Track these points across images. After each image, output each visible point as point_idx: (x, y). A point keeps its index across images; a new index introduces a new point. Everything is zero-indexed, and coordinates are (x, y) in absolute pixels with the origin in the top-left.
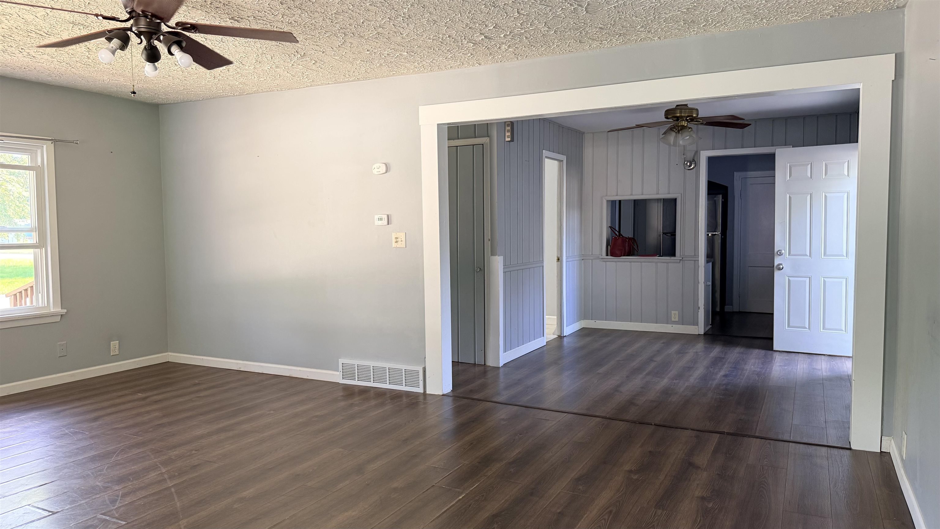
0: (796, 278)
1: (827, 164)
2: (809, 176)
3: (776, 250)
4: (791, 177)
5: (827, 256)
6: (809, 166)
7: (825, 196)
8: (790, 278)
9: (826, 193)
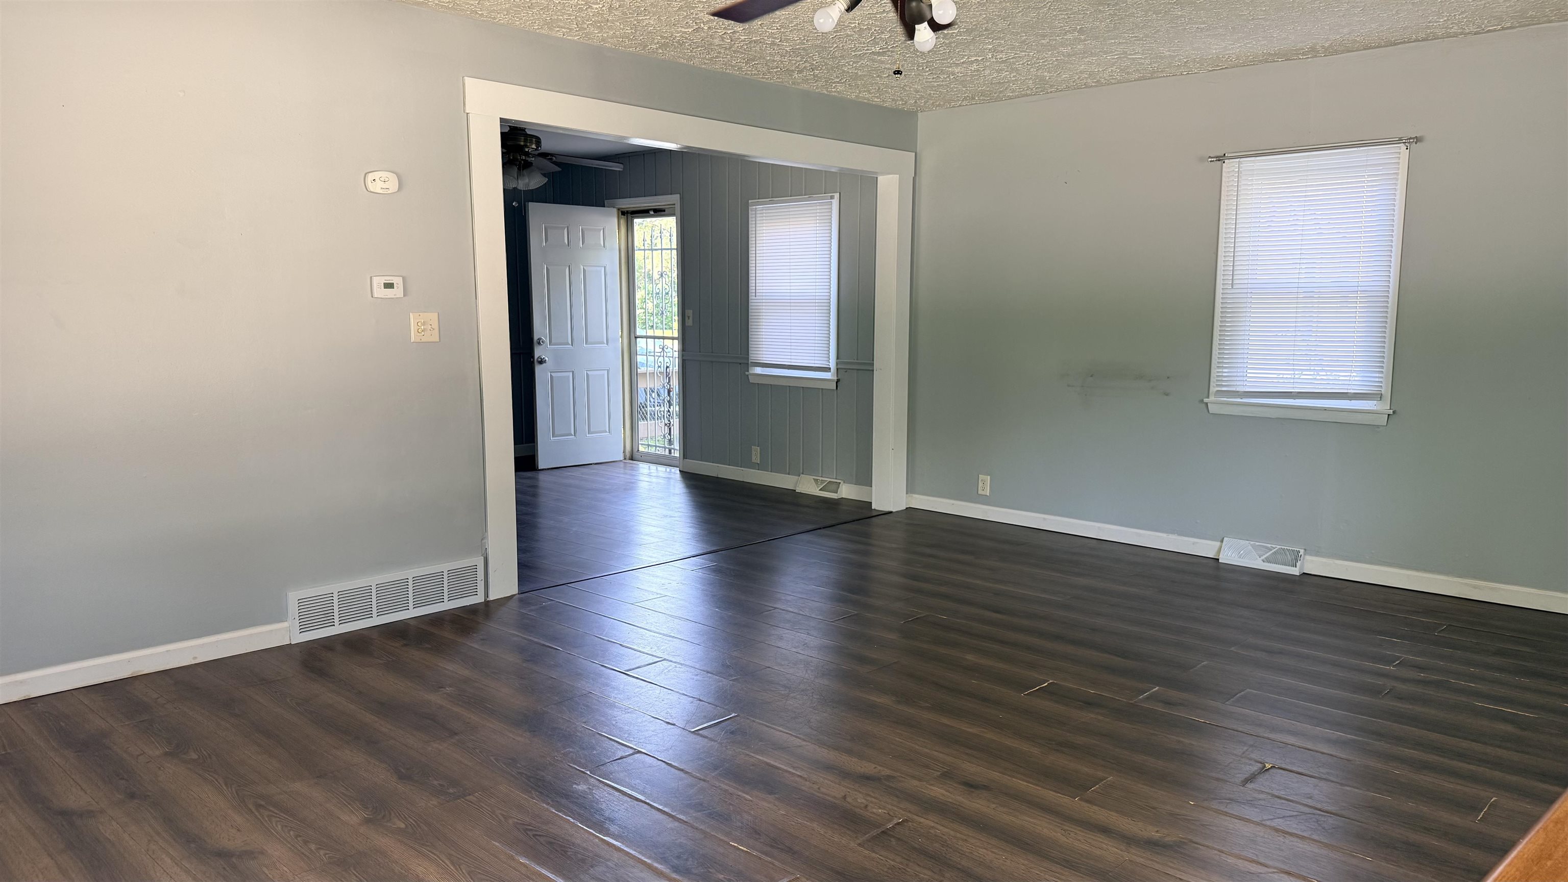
0: (559, 373)
1: (584, 230)
2: (567, 243)
3: (536, 338)
4: (547, 243)
5: (589, 344)
6: (566, 229)
7: (584, 270)
8: (552, 374)
9: (586, 266)
